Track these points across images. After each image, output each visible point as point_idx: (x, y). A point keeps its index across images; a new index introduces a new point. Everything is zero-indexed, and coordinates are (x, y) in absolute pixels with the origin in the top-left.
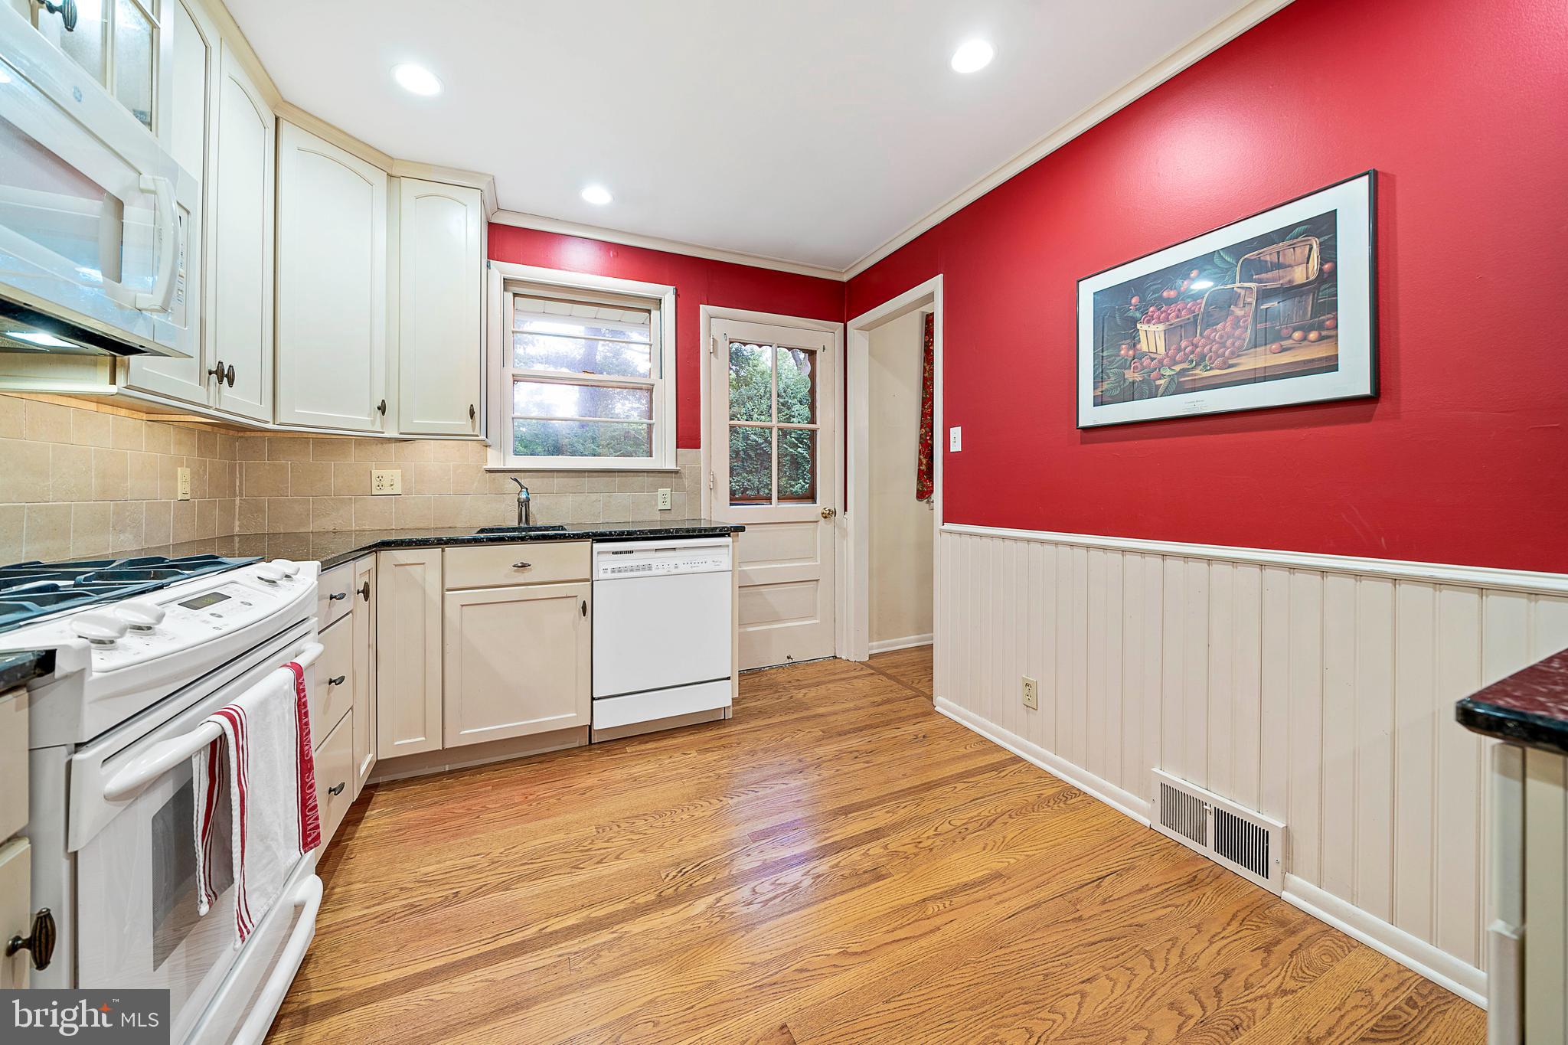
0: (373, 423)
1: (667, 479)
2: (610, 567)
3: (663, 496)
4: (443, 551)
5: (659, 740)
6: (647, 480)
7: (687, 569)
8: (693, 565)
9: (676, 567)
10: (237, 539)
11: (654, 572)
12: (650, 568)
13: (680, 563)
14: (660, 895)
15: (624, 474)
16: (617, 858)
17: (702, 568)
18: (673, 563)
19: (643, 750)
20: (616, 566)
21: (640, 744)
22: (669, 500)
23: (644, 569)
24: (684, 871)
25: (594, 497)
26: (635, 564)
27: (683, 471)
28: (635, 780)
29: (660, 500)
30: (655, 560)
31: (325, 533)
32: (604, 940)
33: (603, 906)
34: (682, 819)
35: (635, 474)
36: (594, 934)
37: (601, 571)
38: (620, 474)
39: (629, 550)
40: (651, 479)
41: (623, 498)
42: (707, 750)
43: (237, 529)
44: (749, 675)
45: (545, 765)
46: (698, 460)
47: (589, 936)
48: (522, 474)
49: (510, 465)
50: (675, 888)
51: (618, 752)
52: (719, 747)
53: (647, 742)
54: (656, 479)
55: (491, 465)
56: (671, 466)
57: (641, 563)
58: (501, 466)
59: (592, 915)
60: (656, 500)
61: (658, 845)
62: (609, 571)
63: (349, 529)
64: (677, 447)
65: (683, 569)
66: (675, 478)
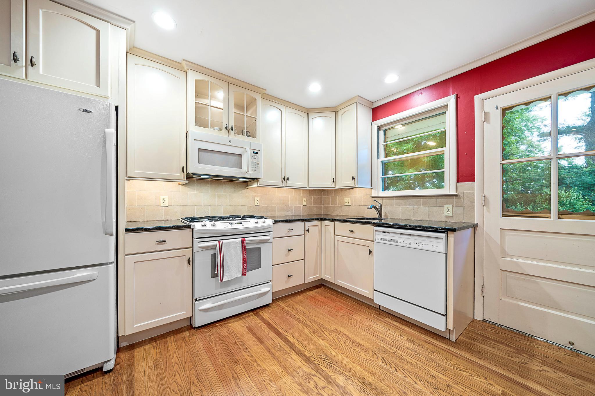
0: (332, 185)
1: (450, 200)
2: (380, 237)
3: (447, 209)
4: (334, 223)
5: (404, 325)
6: (438, 200)
7: (416, 246)
8: (419, 245)
9: (410, 244)
10: (323, 215)
11: (398, 244)
12: (397, 242)
13: (412, 242)
14: (310, 357)
15: (425, 197)
16: (323, 340)
17: (425, 247)
18: (408, 241)
19: (390, 323)
20: (383, 237)
21: (394, 320)
22: (451, 211)
23: (394, 241)
24: (326, 360)
25: (411, 208)
26: (390, 238)
27: (461, 195)
28: (368, 328)
29: (446, 210)
30: (400, 238)
31: (336, 215)
32: (286, 350)
33: (300, 345)
34: (355, 349)
35: (431, 197)
36: (288, 347)
37: (377, 239)
38: (423, 197)
39: (389, 232)
40: (440, 199)
41: (424, 209)
42: (413, 342)
43: (323, 213)
44: (517, 334)
45: (358, 305)
46: (473, 188)
47: (287, 346)
48: (383, 198)
49: (380, 195)
50: (315, 360)
51: (382, 317)
52: (419, 345)
53: (397, 322)
54: (442, 199)
55: (373, 195)
56: (453, 192)
57: (393, 238)
58: (376, 196)
59: (295, 344)
60: (443, 211)
61: (335, 348)
62: (380, 239)
63: (340, 215)
64: (458, 181)
65: (413, 245)
66: (455, 199)
